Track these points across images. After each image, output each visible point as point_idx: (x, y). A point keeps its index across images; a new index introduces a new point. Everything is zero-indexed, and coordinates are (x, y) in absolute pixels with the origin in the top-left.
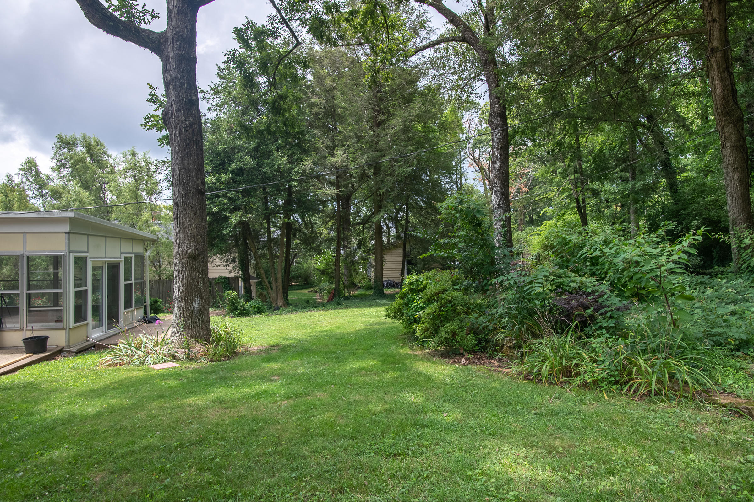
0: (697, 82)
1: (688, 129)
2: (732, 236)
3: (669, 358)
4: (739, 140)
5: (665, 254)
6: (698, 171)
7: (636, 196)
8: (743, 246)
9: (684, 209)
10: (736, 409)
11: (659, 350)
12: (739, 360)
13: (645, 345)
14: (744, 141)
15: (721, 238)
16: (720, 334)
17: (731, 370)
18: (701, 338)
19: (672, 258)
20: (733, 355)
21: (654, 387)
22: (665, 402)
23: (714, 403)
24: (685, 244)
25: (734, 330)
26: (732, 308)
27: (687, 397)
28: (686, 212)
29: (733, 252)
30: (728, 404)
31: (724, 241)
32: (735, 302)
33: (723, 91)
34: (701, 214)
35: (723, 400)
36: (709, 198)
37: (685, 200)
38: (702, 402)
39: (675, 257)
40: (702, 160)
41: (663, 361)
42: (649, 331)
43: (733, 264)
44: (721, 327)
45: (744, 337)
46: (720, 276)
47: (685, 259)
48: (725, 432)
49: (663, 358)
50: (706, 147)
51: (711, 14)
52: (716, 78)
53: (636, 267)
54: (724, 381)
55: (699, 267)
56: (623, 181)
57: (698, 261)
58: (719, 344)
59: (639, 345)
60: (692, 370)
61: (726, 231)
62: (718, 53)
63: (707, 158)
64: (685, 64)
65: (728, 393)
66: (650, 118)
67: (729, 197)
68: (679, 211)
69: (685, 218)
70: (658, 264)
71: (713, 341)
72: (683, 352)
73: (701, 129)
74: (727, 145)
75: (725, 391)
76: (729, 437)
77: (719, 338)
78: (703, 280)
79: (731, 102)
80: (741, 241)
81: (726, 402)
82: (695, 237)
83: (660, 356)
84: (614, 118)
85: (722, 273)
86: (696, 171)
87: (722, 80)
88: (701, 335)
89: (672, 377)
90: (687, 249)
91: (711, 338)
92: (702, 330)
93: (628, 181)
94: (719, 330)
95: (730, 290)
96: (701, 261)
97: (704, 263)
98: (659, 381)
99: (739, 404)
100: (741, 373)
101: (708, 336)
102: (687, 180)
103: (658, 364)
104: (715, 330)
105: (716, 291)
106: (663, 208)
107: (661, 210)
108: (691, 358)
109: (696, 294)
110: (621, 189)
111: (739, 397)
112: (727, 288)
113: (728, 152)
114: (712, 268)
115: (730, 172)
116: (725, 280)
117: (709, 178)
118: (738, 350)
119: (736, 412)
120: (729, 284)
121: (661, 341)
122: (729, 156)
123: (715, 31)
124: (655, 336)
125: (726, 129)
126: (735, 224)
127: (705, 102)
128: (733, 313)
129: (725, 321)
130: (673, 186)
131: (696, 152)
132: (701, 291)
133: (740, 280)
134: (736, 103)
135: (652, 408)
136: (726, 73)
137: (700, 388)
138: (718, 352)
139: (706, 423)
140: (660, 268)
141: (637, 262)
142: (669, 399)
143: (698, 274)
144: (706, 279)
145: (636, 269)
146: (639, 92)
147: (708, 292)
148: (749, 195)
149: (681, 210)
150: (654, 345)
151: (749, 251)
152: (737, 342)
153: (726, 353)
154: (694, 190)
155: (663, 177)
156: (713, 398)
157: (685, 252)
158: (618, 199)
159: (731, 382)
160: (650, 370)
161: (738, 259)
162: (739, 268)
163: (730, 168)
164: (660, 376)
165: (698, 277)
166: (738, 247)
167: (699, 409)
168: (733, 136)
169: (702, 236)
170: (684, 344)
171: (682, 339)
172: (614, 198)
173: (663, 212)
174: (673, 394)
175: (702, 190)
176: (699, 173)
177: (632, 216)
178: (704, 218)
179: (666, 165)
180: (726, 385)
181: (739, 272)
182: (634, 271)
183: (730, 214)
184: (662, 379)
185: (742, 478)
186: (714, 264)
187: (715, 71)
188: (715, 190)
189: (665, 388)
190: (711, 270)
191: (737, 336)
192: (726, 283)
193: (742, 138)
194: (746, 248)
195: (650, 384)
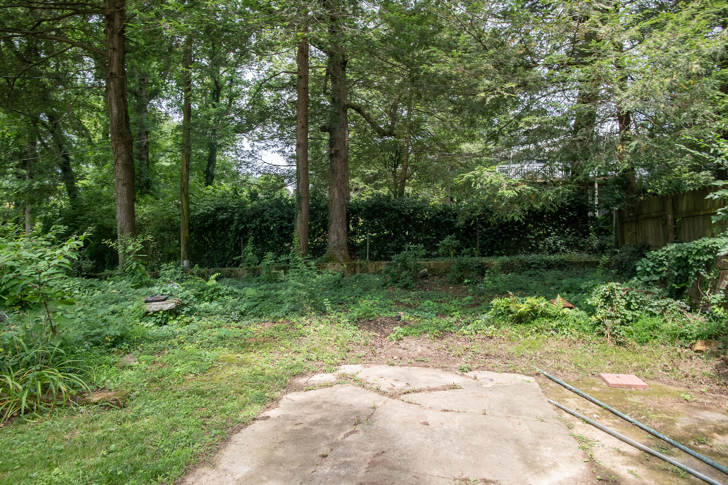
0: (100, 99)
1: (90, 140)
2: (119, 243)
3: (44, 368)
4: (129, 160)
5: (47, 258)
6: (97, 181)
7: (31, 196)
8: (127, 252)
9: (81, 215)
10: (106, 404)
11: (33, 362)
12: (114, 355)
13: (17, 359)
14: (133, 161)
15: (109, 244)
16: (99, 334)
17: (106, 366)
18: (81, 341)
19: (53, 263)
20: (109, 352)
21: (24, 405)
22: (37, 417)
23: (88, 403)
24: (66, 248)
25: (111, 328)
26: (112, 307)
27: (61, 406)
28: (82, 218)
29: (120, 257)
30: (100, 400)
31: (112, 247)
32: (116, 302)
33: (118, 114)
34: (96, 221)
35: (95, 398)
36: (105, 207)
37: (82, 206)
38: (76, 406)
39: (56, 262)
40: (101, 172)
41: (36, 373)
42: (23, 343)
43: (119, 268)
44: (100, 327)
45: (119, 333)
46: (108, 278)
47: (67, 264)
48: (93, 430)
49: (37, 370)
50: (105, 161)
51: (112, 42)
52: (113, 101)
53: (10, 273)
54: (98, 378)
55: (92, 270)
56: (19, 178)
57: (90, 265)
58: (97, 344)
59: (10, 361)
60: (68, 376)
61: (114, 238)
62: (116, 79)
63: (105, 171)
64: (90, 78)
65: (102, 389)
66: (51, 117)
67: (119, 208)
68: (76, 216)
69: (81, 224)
70: (37, 270)
71: (92, 342)
72: (61, 359)
73: (101, 143)
74: (119, 162)
75: (99, 388)
76: (96, 434)
77: (97, 338)
78: (92, 283)
79: (124, 127)
80: (126, 248)
81: (98, 399)
82: (77, 242)
83: (34, 369)
84: (8, 106)
85: (111, 276)
86: (95, 181)
87: (118, 104)
88: (81, 338)
89: (45, 388)
90: (68, 254)
91: (91, 339)
92: (83, 332)
93: (24, 179)
94: (98, 330)
95: (115, 291)
96: (93, 264)
97: (97, 267)
98: (32, 396)
99: (109, 397)
100: (114, 368)
101: (87, 337)
102: (86, 188)
103: (31, 379)
104: (95, 331)
105: (103, 292)
106: (60, 212)
107: (58, 214)
108: (69, 363)
109: (85, 297)
110: (16, 185)
111: (110, 390)
112: (113, 289)
113: (119, 169)
114: (103, 271)
115: (120, 186)
116: (111, 282)
117: (105, 189)
118: (114, 346)
119: (106, 406)
120: (114, 286)
121: (36, 352)
122: (120, 173)
123: (115, 59)
124: (30, 347)
125: (119, 148)
126: (122, 233)
127: (106, 120)
128: (113, 313)
129: (105, 321)
130: (72, 191)
131: (96, 163)
132: (90, 293)
133: (124, 282)
134: (128, 127)
135: (20, 429)
136: (121, 99)
137: (74, 392)
138: (96, 351)
139: (77, 428)
140: (40, 273)
141: (12, 269)
142: (41, 412)
143: (88, 277)
144: (95, 282)
145: (11, 276)
146: (40, 87)
147: (95, 295)
148: (134, 208)
149: (77, 215)
150: (27, 358)
151: (131, 256)
152: (113, 339)
153: (103, 351)
154: (91, 198)
155: (62, 181)
156: (87, 398)
157: (65, 257)
158: (11, 197)
159: (104, 378)
160: (20, 387)
161: (124, 263)
162: (124, 271)
163: (121, 183)
164: (32, 391)
165: (88, 280)
166: (124, 252)
167: (72, 414)
168: (124, 155)
169: (84, 241)
170: (62, 351)
171: (61, 346)
172: (6, 195)
173: (60, 216)
174: (46, 406)
175: (97, 198)
176: (98, 183)
177: (28, 217)
178: (98, 225)
179: (66, 168)
180: (100, 382)
181: (123, 274)
182: (7, 278)
183: (119, 223)
184: (35, 393)
185: (103, 472)
186: (105, 268)
187: (112, 94)
188: (110, 201)
189: (37, 403)
190: (102, 274)
191: (113, 333)
192: (113, 284)
193: (130, 159)
194: (129, 254)
195: (19, 403)
